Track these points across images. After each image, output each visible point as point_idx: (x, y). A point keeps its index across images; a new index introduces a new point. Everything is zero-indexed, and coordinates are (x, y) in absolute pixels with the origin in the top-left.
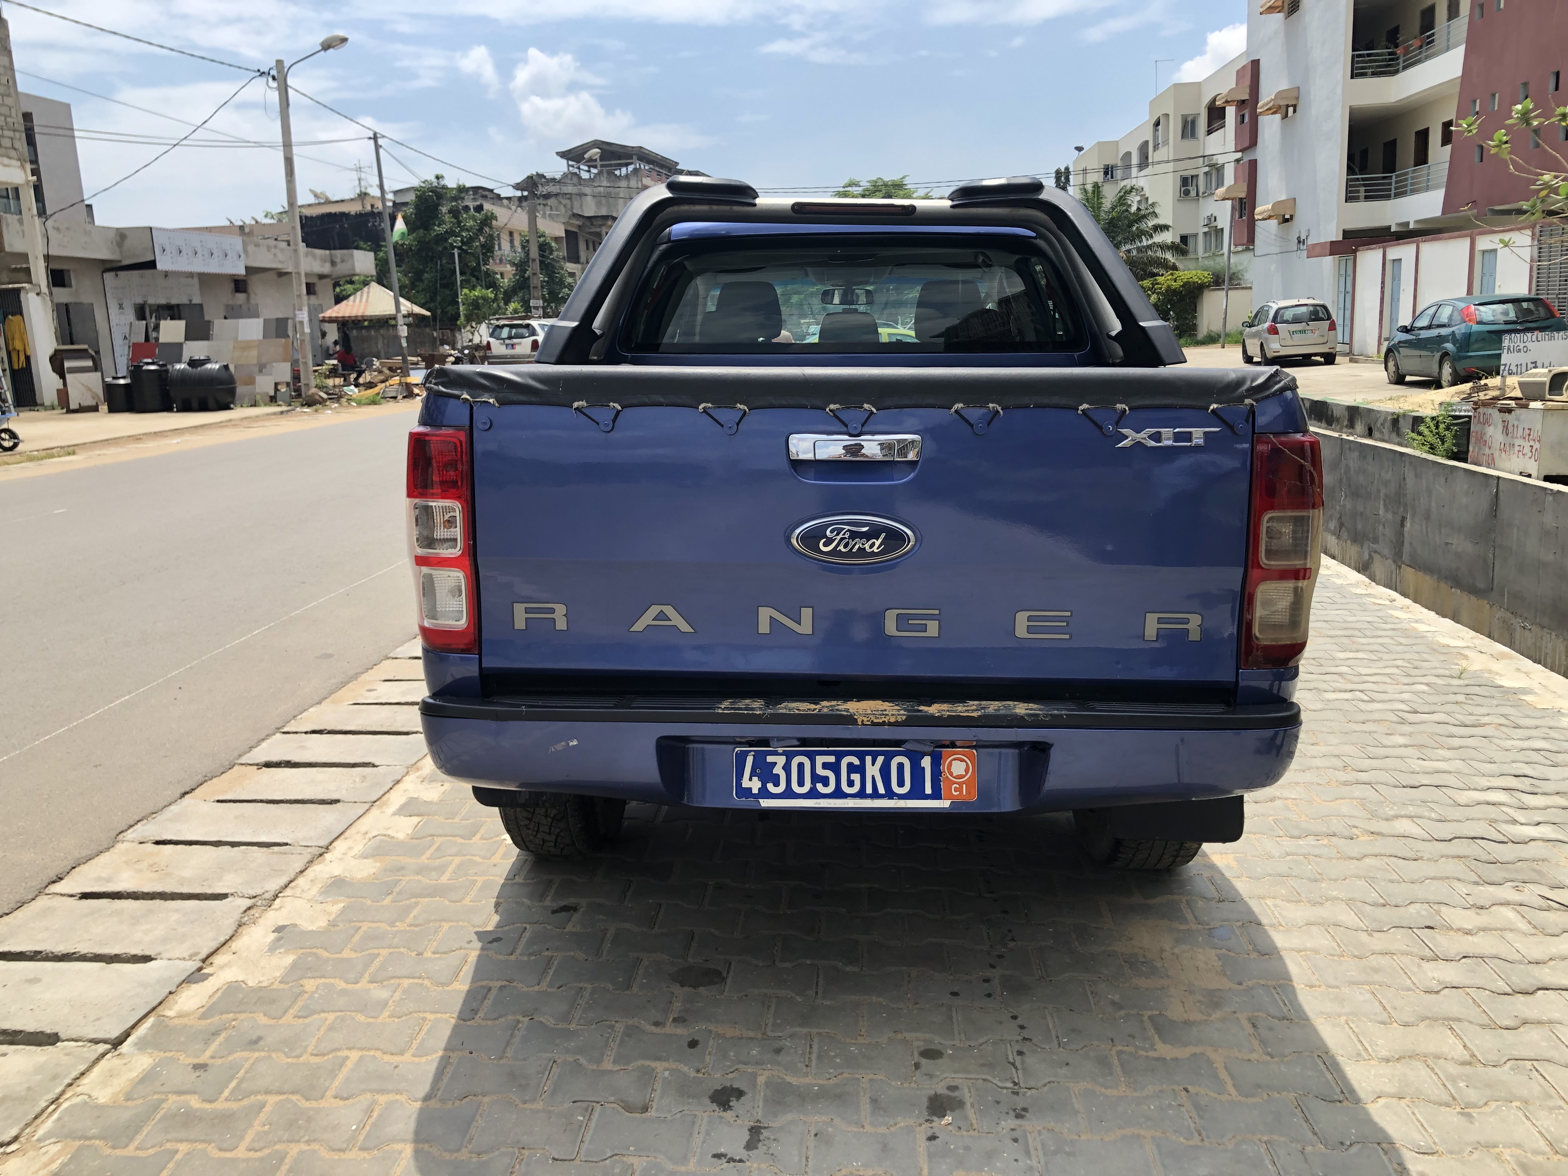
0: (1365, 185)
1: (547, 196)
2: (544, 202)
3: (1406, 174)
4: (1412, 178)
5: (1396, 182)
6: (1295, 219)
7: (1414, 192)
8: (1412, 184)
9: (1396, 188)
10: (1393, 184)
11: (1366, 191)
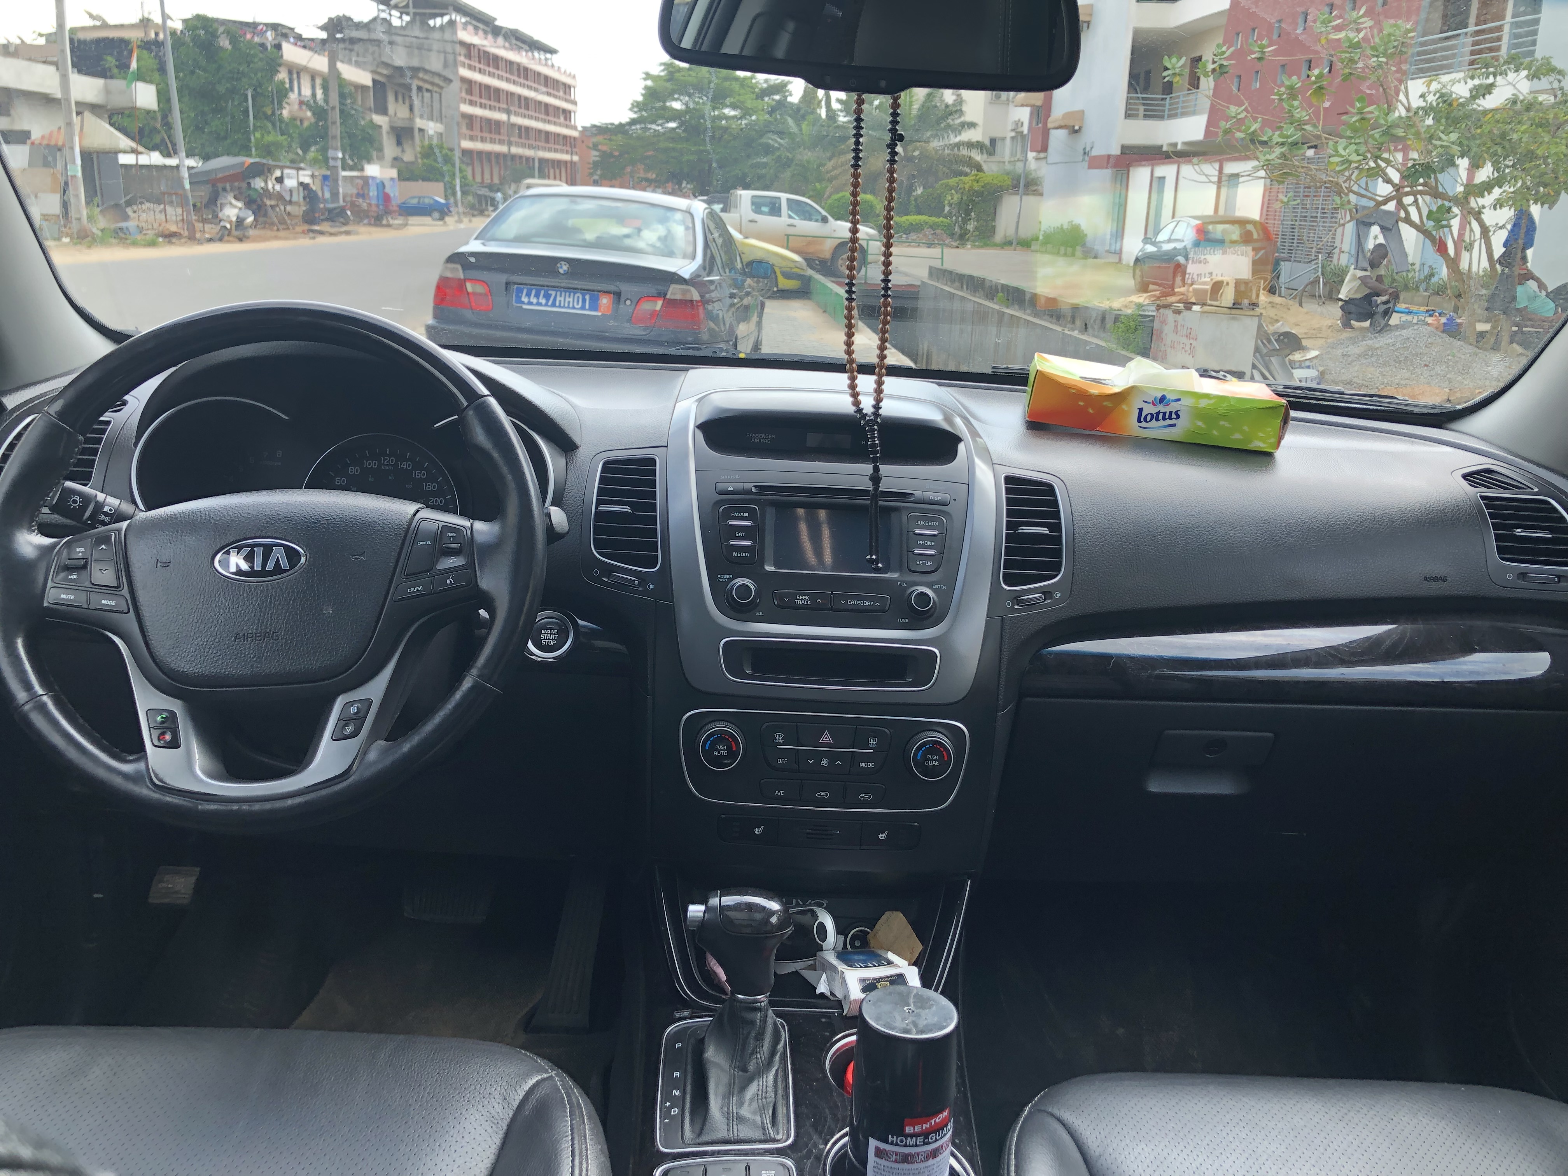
0: (1144, 104)
1: (353, 41)
2: (350, 47)
3: (1178, 97)
4: (1184, 102)
5: (1170, 104)
6: (1083, 129)
7: (1184, 114)
8: (1183, 108)
9: (1170, 110)
10: (1167, 106)
11: (1145, 110)
